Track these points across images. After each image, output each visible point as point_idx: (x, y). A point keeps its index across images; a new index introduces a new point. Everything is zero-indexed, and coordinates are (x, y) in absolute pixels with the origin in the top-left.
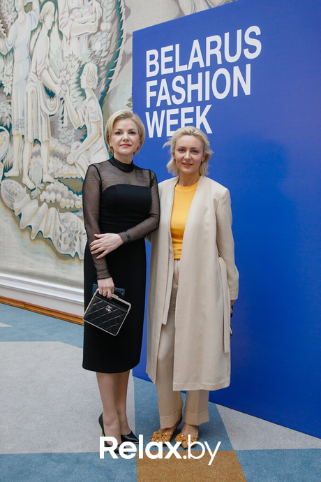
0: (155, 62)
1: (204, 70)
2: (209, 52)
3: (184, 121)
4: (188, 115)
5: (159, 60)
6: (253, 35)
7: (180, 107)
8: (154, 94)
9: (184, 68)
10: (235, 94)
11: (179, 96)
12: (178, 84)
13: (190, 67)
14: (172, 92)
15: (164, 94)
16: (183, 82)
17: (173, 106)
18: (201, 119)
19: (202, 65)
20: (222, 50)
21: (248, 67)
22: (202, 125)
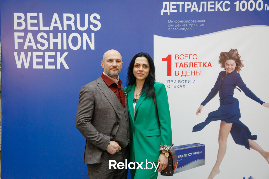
0: (22, 21)
1: (62, 32)
2: (66, 22)
3: (47, 60)
4: (50, 57)
5: (26, 20)
6: (95, 18)
7: (44, 51)
8: (22, 41)
9: (47, 28)
10: (85, 48)
11: (43, 45)
12: (42, 37)
13: (51, 29)
14: (37, 42)
15: (30, 41)
16: (46, 36)
17: (38, 50)
18: (61, 60)
19: (60, 29)
20: (75, 22)
21: (93, 35)
22: (61, 64)
